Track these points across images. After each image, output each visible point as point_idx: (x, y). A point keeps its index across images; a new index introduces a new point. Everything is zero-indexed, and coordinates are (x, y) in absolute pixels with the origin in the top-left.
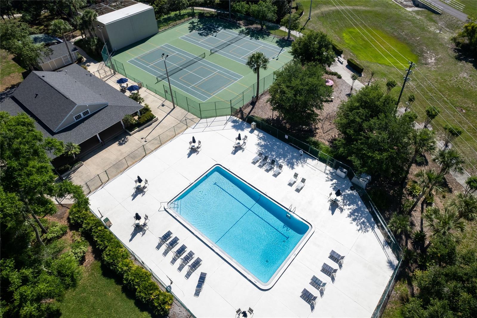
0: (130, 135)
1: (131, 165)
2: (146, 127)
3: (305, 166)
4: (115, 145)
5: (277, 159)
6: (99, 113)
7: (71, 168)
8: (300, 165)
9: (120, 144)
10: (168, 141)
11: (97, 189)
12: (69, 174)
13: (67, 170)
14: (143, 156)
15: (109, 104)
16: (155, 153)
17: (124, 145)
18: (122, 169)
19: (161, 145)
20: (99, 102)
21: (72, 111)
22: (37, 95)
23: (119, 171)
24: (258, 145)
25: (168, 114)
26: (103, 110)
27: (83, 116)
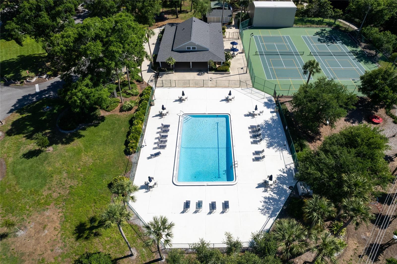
0: (207, 73)
1: (191, 87)
2: (219, 74)
3: (278, 152)
4: (196, 74)
5: (266, 136)
6: (200, 52)
7: (167, 72)
8: (275, 149)
9: (198, 75)
10: (221, 87)
11: (166, 87)
12: (164, 74)
13: (164, 71)
14: (201, 86)
15: (210, 50)
16: (208, 89)
17: (199, 76)
18: (186, 86)
19: (216, 87)
20: (205, 46)
21: (187, 43)
22: (184, 29)
23: (183, 86)
24: (266, 121)
25: (239, 74)
26: (204, 52)
27: (191, 49)
